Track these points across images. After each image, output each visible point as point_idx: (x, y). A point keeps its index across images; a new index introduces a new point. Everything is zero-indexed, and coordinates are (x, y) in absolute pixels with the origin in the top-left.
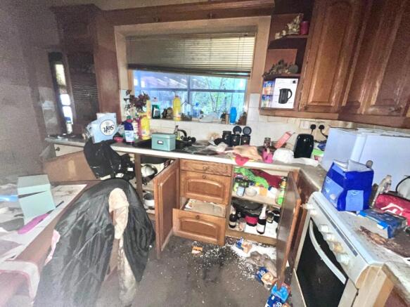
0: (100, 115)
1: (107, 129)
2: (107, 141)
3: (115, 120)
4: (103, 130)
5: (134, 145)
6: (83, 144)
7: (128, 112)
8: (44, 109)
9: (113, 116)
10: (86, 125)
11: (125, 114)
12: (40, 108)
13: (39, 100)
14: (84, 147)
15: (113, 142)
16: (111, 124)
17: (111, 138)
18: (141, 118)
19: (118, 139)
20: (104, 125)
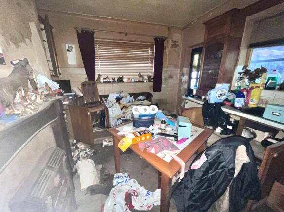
0: (218, 86)
1: (221, 95)
2: (218, 103)
3: (228, 89)
4: (218, 95)
5: (241, 110)
6: (202, 103)
7: (239, 83)
8: (183, 80)
9: (227, 86)
10: (208, 91)
11: (235, 85)
12: (182, 79)
13: (182, 75)
14: (203, 105)
15: (222, 104)
16: (225, 91)
17: (221, 101)
18: (252, 88)
19: (227, 103)
20: (219, 92)
